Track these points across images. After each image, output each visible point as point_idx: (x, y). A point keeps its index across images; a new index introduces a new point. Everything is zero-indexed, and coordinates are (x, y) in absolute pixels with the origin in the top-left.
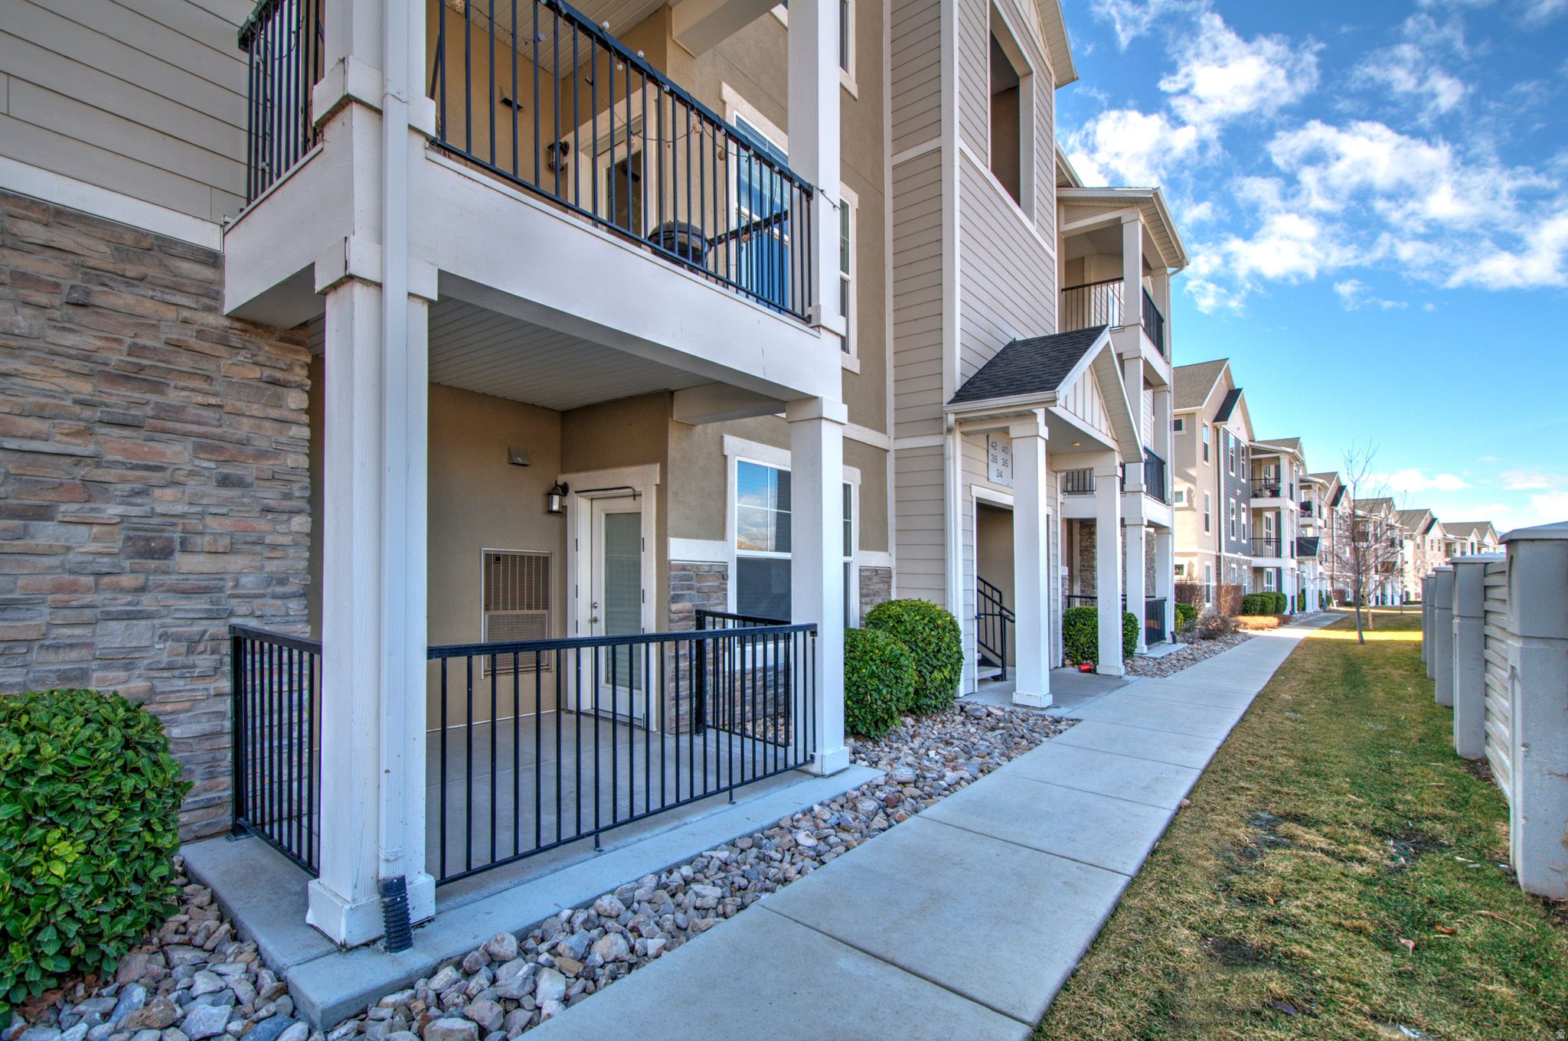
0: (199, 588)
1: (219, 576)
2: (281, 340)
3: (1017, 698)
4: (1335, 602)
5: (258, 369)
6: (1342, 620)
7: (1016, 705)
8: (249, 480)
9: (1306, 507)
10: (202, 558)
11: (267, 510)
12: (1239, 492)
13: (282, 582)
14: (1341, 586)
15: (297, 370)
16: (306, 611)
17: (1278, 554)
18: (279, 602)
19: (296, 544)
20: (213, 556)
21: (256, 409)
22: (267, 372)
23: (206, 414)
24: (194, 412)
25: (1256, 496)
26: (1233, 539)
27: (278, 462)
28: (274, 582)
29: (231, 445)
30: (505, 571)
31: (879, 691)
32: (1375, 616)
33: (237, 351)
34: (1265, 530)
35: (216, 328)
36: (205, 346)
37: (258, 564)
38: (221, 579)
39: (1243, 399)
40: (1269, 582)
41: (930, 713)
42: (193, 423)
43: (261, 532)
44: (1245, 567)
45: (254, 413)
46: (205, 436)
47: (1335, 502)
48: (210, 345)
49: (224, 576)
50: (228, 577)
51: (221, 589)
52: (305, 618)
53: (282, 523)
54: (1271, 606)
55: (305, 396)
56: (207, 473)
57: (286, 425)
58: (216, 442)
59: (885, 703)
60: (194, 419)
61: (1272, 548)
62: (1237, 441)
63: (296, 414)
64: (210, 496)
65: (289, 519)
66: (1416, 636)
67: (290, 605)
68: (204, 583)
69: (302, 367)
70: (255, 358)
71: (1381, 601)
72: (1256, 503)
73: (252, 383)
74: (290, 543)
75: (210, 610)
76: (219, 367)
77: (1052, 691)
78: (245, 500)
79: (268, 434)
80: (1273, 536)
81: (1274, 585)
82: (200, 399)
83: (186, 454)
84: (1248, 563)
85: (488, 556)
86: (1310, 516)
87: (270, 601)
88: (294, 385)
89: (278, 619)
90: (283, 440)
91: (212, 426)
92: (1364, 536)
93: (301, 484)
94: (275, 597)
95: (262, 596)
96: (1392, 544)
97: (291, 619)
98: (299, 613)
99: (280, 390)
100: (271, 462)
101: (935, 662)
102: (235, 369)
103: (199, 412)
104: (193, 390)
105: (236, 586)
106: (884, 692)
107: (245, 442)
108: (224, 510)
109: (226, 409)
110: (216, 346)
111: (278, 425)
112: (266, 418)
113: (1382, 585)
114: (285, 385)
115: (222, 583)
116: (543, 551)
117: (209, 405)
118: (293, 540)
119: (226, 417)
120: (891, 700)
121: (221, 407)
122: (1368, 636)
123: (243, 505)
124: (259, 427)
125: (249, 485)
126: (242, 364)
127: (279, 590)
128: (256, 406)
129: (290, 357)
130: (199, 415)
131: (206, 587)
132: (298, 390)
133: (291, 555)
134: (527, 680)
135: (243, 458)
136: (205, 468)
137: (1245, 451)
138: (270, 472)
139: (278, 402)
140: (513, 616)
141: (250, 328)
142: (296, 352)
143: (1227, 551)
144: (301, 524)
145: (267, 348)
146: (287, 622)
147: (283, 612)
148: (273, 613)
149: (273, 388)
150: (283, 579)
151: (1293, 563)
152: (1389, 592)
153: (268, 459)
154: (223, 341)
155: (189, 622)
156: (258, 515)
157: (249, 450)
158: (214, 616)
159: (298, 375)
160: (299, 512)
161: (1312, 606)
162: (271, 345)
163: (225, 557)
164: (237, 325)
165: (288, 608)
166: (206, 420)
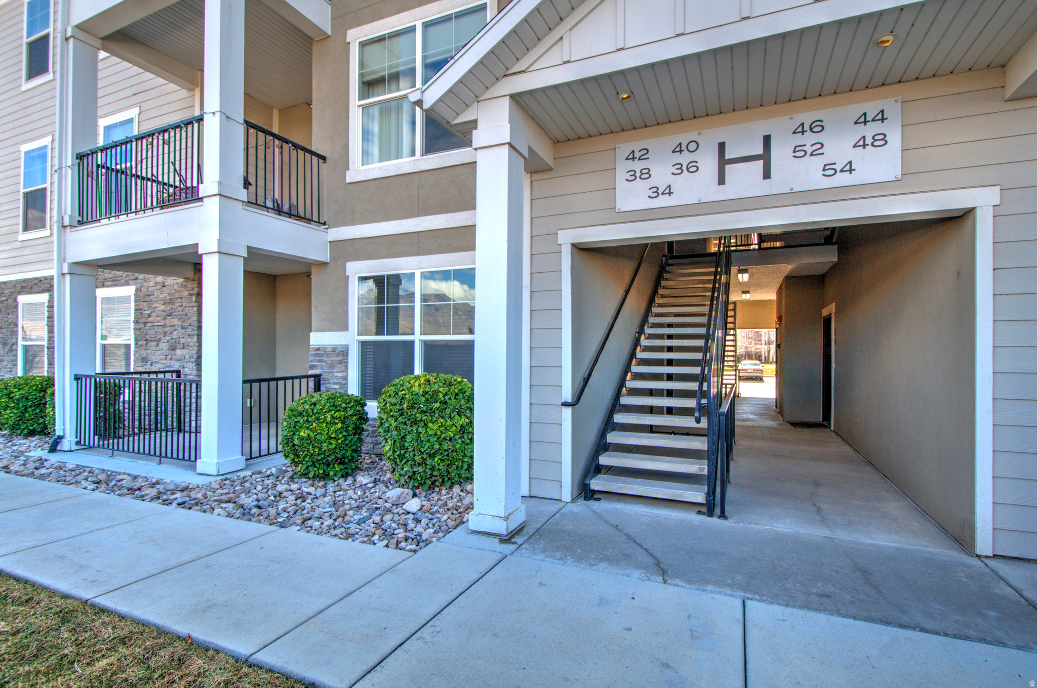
70: (187, 289)
73: (188, 296)
78: (186, 333)
110: (181, 288)
126: (185, 291)
135: (186, 320)
156: (188, 337)
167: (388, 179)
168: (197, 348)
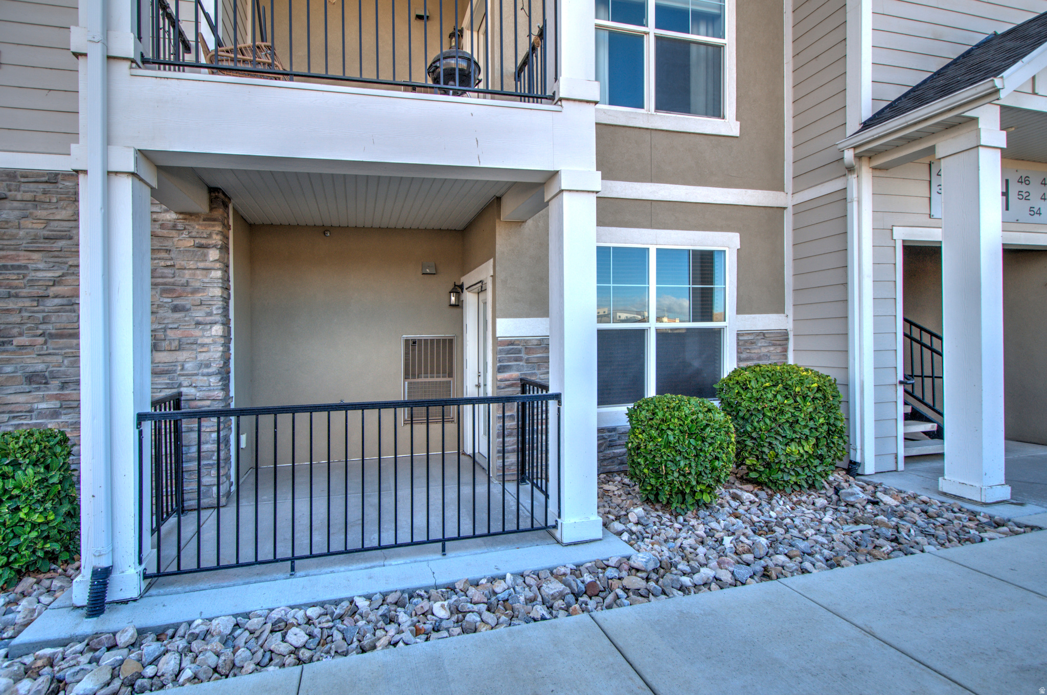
0: (163, 371)
1: (174, 364)
2: (204, 220)
3: (944, 485)
5: (192, 240)
7: (945, 494)
8: (188, 307)
10: (165, 354)
11: (198, 323)
13: (208, 366)
15: (214, 236)
16: (221, 383)
18: (205, 378)
19: (215, 342)
20: (171, 352)
21: (192, 264)
22: (197, 241)
23: (166, 271)
24: (160, 271)
27: (205, 294)
28: (203, 366)
29: (179, 288)
30: (420, 351)
31: (676, 463)
33: (182, 232)
35: (170, 221)
36: (165, 232)
37: (193, 356)
38: (175, 366)
41: (788, 490)
42: (159, 277)
43: (196, 337)
45: (192, 266)
46: (165, 284)
48: (167, 231)
49: (176, 364)
50: (178, 364)
51: (175, 371)
52: (220, 387)
53: (207, 330)
55: (218, 252)
56: (167, 305)
57: (209, 271)
58: (172, 287)
59: (684, 476)
60: (160, 275)
63: (213, 263)
64: (169, 318)
65: (211, 328)
67: (211, 380)
68: (166, 368)
69: (217, 234)
70: (190, 234)
73: (190, 249)
74: (211, 342)
75: (168, 383)
76: (173, 243)
77: (1008, 481)
78: (187, 319)
79: (200, 278)
82: (162, 263)
83: (157, 295)
85: (407, 341)
87: (200, 378)
88: (211, 246)
89: (204, 388)
90: (206, 280)
91: (169, 278)
93: (217, 306)
94: (203, 375)
95: (197, 375)
97: (212, 388)
98: (216, 384)
99: (205, 250)
100: (200, 295)
101: (789, 434)
102: (181, 242)
103: (163, 271)
104: (159, 259)
105: (182, 369)
106: (682, 464)
107: (186, 285)
108: (176, 326)
109: (177, 267)
110: (171, 231)
111: (205, 272)
112: (198, 269)
114: (207, 247)
115: (175, 367)
116: (448, 335)
117: (167, 266)
118: (213, 340)
119: (177, 271)
120: (690, 473)
121: (174, 266)
123: (185, 321)
124: (194, 275)
125: (188, 310)
126: (184, 239)
127: (206, 371)
128: (192, 262)
129: (210, 229)
130: (163, 273)
131: (167, 370)
132: (214, 249)
133: (212, 350)
134: (435, 429)
135: (185, 295)
136: (166, 302)
138: (199, 301)
139: (204, 258)
140: (425, 382)
141: (187, 216)
142: (213, 226)
144: (216, 331)
145: (197, 227)
146: (210, 390)
147: (207, 384)
148: (202, 385)
149: (202, 250)
150: (208, 364)
153: (199, 293)
154: (174, 227)
155: (159, 390)
156: (194, 327)
157: (189, 289)
158: (170, 387)
159: (215, 239)
160: (215, 323)
162: (199, 225)
163: (177, 353)
164: (181, 217)
165: (210, 382)
166: (167, 275)
167: (612, 128)
168: (221, 349)
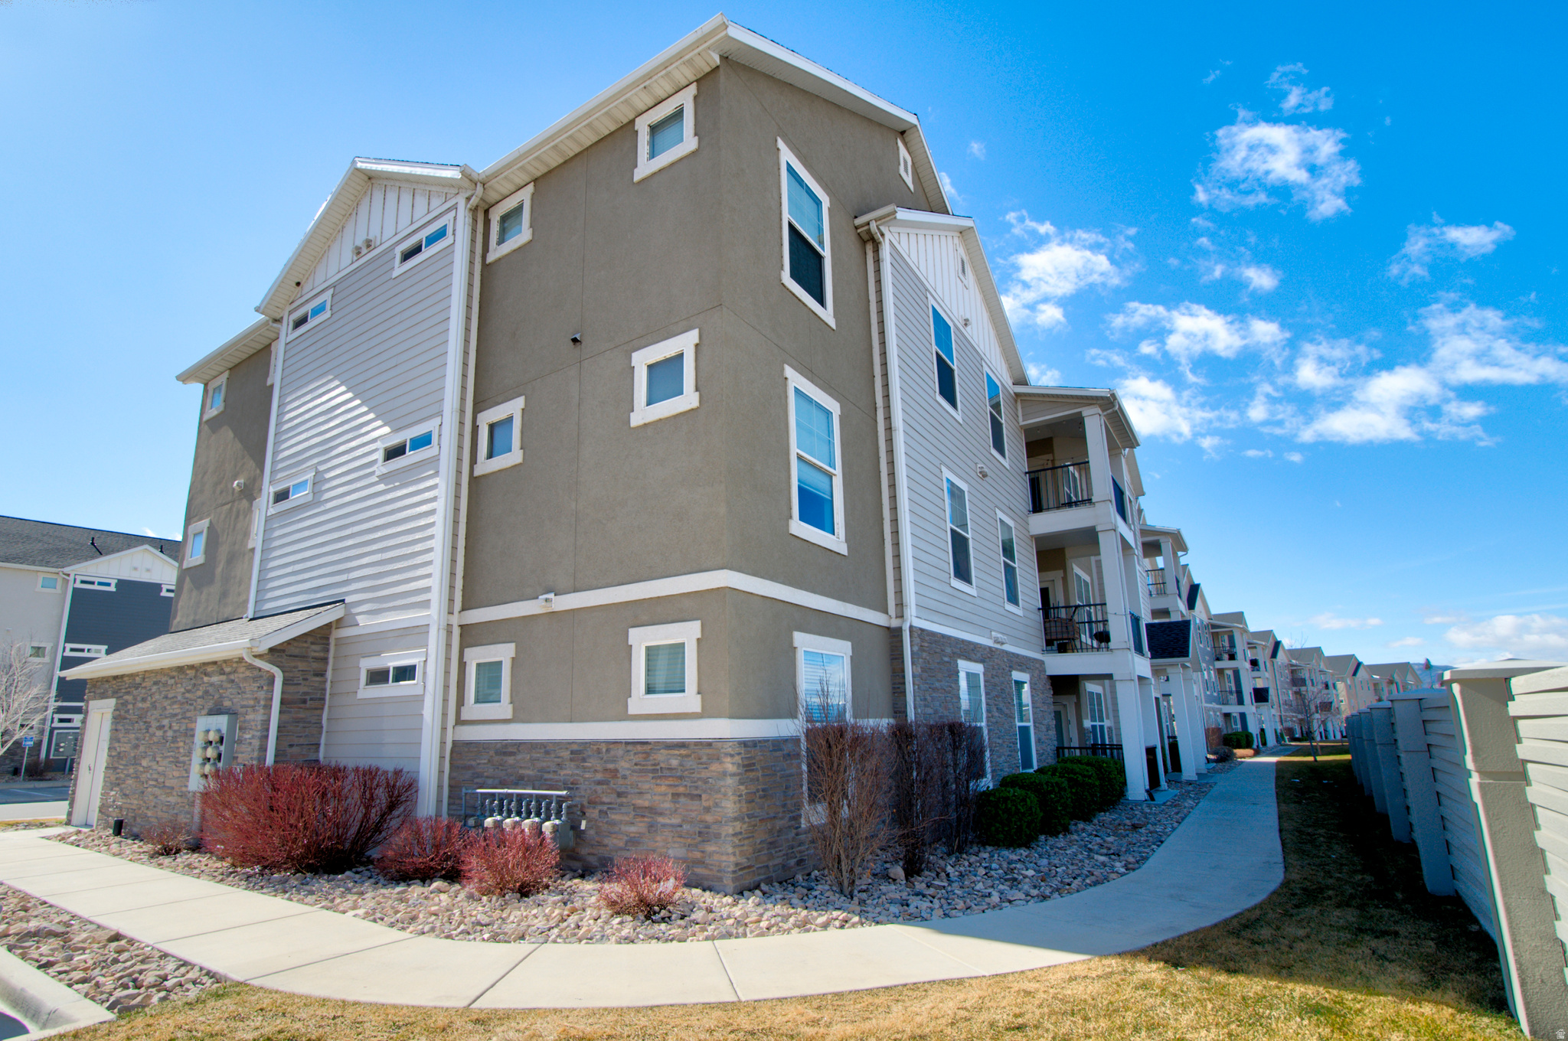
4: (1286, 738)
6: (1298, 750)
9: (1254, 663)
12: (1207, 658)
14: (1289, 724)
17: (1241, 702)
25: (1218, 659)
26: (1208, 693)
32: (1322, 747)
34: (1227, 684)
39: (1202, 591)
40: (1236, 724)
44: (1218, 713)
47: (1274, 655)
54: (1244, 742)
61: (1234, 698)
62: (1201, 621)
66: (1348, 757)
71: (1325, 735)
72: (1219, 665)
80: (1234, 689)
81: (1239, 726)
84: (1220, 710)
86: (1258, 670)
92: (1303, 682)
96: (1327, 686)
113: (1324, 722)
122: (1319, 758)
137: (1206, 627)
143: (1206, 702)
151: (1253, 709)
152: (1330, 728)
161: (1271, 741)
